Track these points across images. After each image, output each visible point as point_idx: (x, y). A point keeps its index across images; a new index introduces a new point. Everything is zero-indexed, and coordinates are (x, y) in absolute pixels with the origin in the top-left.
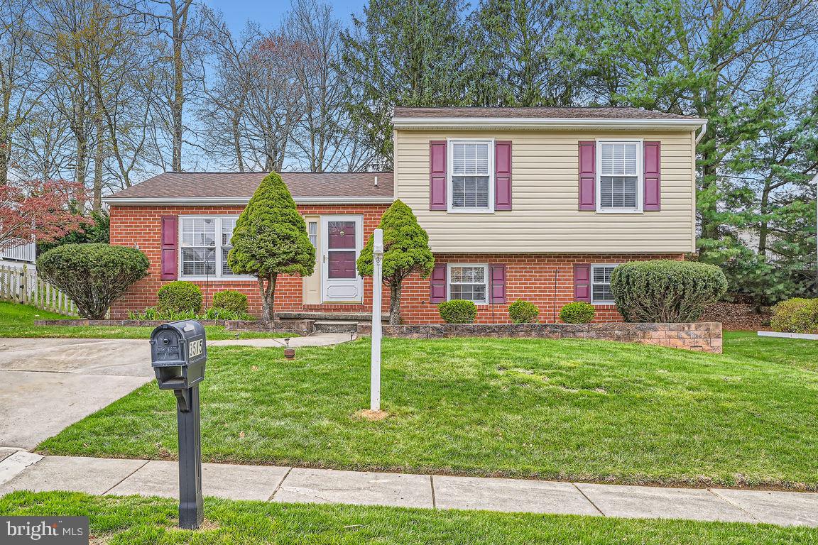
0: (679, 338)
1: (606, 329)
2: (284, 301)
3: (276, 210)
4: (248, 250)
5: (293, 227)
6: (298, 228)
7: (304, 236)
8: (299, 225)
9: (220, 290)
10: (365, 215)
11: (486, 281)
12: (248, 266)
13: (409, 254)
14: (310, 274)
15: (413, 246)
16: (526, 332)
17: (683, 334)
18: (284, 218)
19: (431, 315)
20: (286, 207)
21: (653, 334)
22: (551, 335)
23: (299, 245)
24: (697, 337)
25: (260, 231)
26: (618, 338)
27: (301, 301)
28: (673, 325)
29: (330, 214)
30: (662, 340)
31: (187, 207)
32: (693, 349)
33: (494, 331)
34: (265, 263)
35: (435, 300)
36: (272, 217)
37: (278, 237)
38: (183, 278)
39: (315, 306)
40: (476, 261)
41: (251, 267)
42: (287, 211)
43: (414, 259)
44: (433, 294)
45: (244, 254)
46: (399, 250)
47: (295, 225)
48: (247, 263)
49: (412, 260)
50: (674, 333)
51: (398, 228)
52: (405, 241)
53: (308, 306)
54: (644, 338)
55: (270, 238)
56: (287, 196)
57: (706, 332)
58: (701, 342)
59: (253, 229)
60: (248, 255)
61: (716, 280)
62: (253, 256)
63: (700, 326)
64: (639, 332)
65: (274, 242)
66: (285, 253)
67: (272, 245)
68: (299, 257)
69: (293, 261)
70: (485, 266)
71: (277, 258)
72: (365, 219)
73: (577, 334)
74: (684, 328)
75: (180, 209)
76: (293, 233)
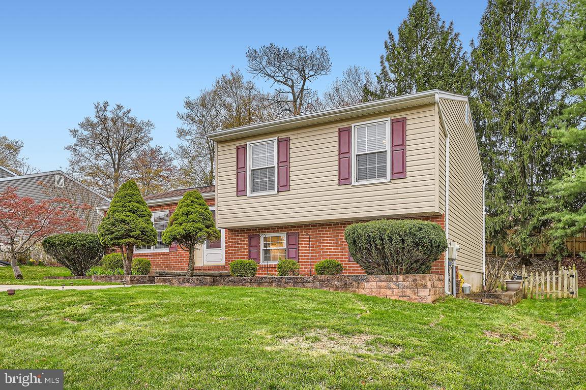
0: (388, 288)
1: (327, 280)
5: (131, 214)
6: (137, 215)
13: (182, 227)
15: (186, 221)
16: (269, 282)
17: (392, 285)
20: (129, 201)
21: (367, 285)
22: (286, 285)
24: (404, 287)
26: (337, 288)
28: (383, 277)
30: (374, 290)
32: (401, 299)
33: (247, 282)
37: (117, 221)
42: (128, 204)
46: (177, 224)
47: (134, 213)
50: (383, 284)
54: (358, 288)
56: (133, 195)
57: (413, 283)
58: (408, 292)
61: (415, 235)
63: (407, 277)
64: (354, 283)
70: (284, 235)
73: (306, 285)
74: (392, 279)
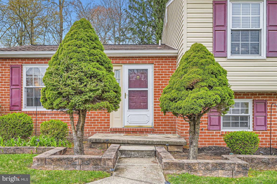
2: (97, 125)
3: (84, 49)
4: (55, 88)
5: (100, 66)
6: (106, 68)
7: (111, 76)
8: (106, 65)
9: (51, 118)
10: (155, 65)
11: (250, 113)
12: (55, 103)
13: (216, 92)
14: (116, 109)
15: (218, 84)
18: (92, 57)
19: (209, 138)
20: (94, 48)
23: (106, 84)
25: (68, 69)
27: (109, 125)
29: (130, 63)
31: (28, 59)
34: (71, 101)
35: (211, 128)
36: (80, 56)
37: (86, 75)
38: (25, 109)
39: (119, 129)
40: (243, 98)
41: (57, 105)
42: (95, 52)
43: (221, 97)
44: (210, 123)
45: (51, 92)
46: (206, 88)
47: (102, 65)
48: (54, 101)
49: (219, 97)
51: (203, 66)
52: (211, 79)
53: (114, 129)
55: (76, 76)
56: (96, 39)
59: (61, 67)
60: (55, 92)
62: (60, 94)
65: (81, 80)
66: (91, 91)
67: (78, 83)
68: (105, 95)
69: (100, 98)
70: (250, 102)
71: (84, 95)
72: (155, 67)
75: (23, 60)
76: (100, 72)
